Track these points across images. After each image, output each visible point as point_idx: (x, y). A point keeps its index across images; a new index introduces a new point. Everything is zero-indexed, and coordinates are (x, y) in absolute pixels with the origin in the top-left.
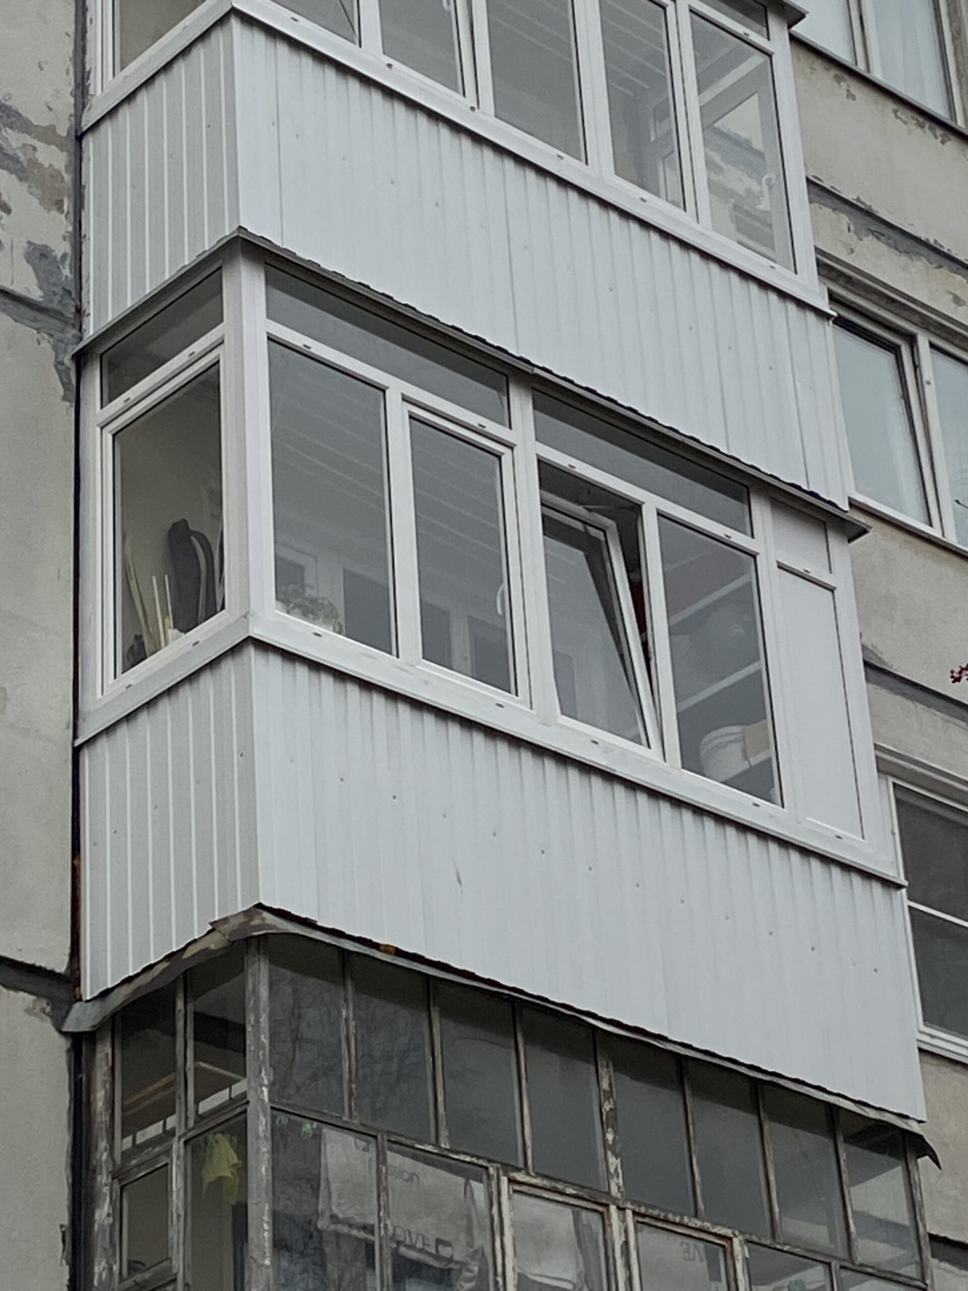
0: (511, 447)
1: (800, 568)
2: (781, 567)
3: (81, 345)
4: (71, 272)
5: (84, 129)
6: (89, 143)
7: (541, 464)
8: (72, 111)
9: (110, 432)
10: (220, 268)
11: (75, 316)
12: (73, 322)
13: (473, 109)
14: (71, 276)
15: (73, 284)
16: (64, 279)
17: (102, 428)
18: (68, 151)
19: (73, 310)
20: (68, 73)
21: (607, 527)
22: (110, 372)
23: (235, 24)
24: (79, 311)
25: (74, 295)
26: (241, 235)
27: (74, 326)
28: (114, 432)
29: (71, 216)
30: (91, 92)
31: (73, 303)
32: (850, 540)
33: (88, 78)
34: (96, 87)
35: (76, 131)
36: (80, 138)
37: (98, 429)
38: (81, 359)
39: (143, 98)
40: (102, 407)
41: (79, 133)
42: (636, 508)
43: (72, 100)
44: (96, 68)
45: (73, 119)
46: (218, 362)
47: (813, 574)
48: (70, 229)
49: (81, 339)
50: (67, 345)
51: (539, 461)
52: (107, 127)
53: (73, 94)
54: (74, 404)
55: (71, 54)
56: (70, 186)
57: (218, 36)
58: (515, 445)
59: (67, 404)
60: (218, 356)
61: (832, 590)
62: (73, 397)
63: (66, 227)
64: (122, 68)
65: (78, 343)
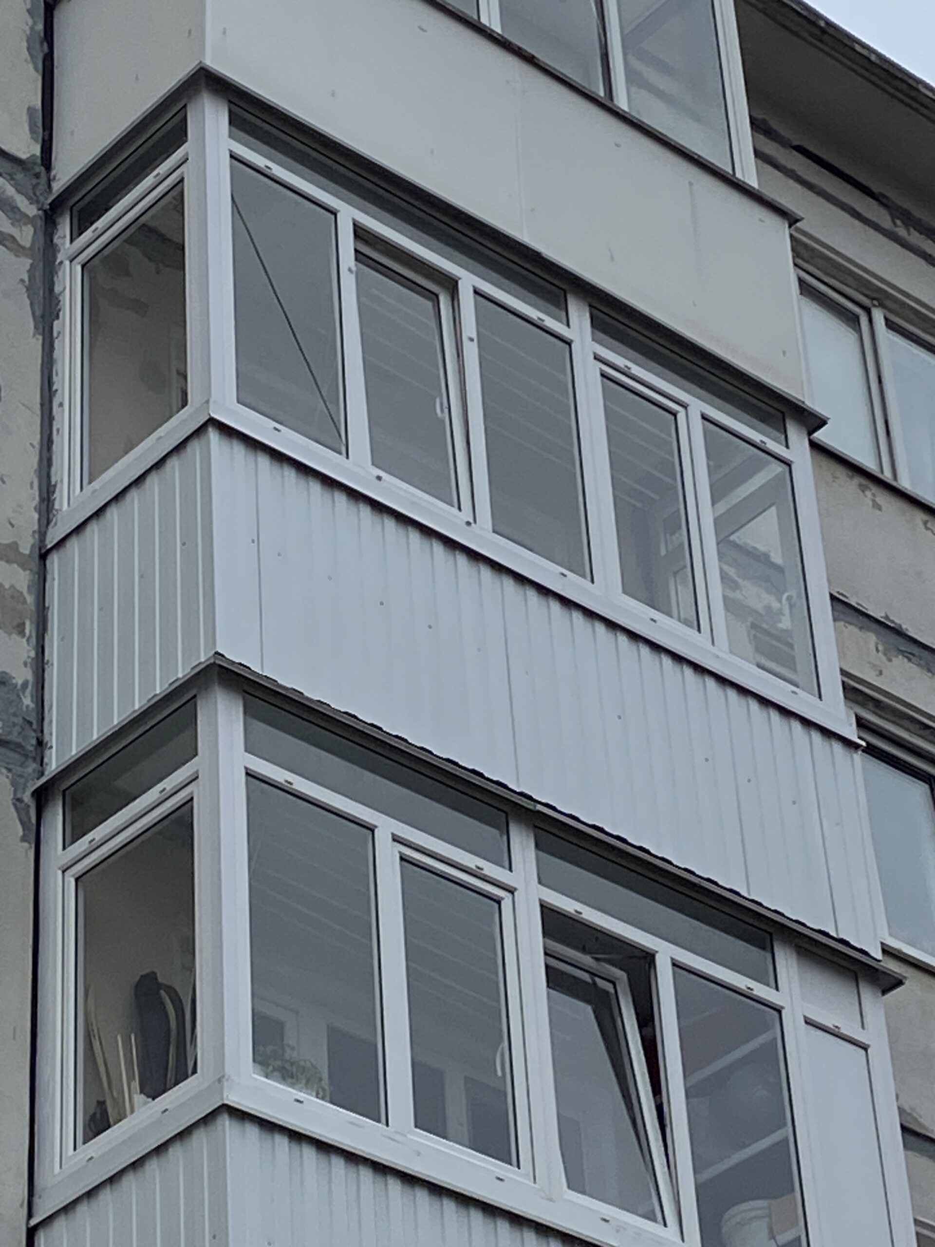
0: (511, 891)
1: (829, 1023)
2: (808, 1022)
3: (44, 780)
4: (32, 701)
5: (49, 546)
6: (54, 562)
7: (544, 909)
8: (36, 527)
9: (73, 876)
10: (195, 696)
11: (36, 749)
12: (33, 754)
13: (468, 524)
14: (32, 705)
15: (34, 714)
16: (24, 708)
17: (64, 872)
18: (31, 570)
19: (34, 742)
20: (32, 487)
21: (618, 979)
22: (73, 809)
23: (213, 435)
24: (41, 744)
25: (35, 726)
26: (218, 662)
27: (35, 759)
28: (77, 876)
29: (33, 640)
30: (57, 506)
31: (33, 734)
32: (884, 992)
33: (54, 492)
34: (62, 502)
35: (40, 549)
36: (44, 556)
37: (60, 873)
38: (42, 796)
39: (113, 513)
40: (64, 848)
41: (43, 551)
42: (649, 958)
43: (36, 516)
44: (62, 481)
45: (37, 536)
46: (192, 799)
47: (844, 1031)
48: (33, 654)
49: (42, 774)
50: (27, 781)
51: (542, 906)
52: (74, 545)
53: (38, 509)
54: (33, 846)
55: (36, 466)
56: (33, 608)
57: (195, 447)
58: (516, 889)
59: (26, 845)
60: (192, 793)
61: (865, 1048)
62: (32, 837)
63: (29, 651)
64: (90, 482)
65: (38, 779)
